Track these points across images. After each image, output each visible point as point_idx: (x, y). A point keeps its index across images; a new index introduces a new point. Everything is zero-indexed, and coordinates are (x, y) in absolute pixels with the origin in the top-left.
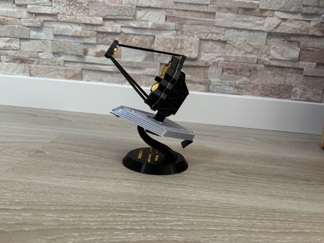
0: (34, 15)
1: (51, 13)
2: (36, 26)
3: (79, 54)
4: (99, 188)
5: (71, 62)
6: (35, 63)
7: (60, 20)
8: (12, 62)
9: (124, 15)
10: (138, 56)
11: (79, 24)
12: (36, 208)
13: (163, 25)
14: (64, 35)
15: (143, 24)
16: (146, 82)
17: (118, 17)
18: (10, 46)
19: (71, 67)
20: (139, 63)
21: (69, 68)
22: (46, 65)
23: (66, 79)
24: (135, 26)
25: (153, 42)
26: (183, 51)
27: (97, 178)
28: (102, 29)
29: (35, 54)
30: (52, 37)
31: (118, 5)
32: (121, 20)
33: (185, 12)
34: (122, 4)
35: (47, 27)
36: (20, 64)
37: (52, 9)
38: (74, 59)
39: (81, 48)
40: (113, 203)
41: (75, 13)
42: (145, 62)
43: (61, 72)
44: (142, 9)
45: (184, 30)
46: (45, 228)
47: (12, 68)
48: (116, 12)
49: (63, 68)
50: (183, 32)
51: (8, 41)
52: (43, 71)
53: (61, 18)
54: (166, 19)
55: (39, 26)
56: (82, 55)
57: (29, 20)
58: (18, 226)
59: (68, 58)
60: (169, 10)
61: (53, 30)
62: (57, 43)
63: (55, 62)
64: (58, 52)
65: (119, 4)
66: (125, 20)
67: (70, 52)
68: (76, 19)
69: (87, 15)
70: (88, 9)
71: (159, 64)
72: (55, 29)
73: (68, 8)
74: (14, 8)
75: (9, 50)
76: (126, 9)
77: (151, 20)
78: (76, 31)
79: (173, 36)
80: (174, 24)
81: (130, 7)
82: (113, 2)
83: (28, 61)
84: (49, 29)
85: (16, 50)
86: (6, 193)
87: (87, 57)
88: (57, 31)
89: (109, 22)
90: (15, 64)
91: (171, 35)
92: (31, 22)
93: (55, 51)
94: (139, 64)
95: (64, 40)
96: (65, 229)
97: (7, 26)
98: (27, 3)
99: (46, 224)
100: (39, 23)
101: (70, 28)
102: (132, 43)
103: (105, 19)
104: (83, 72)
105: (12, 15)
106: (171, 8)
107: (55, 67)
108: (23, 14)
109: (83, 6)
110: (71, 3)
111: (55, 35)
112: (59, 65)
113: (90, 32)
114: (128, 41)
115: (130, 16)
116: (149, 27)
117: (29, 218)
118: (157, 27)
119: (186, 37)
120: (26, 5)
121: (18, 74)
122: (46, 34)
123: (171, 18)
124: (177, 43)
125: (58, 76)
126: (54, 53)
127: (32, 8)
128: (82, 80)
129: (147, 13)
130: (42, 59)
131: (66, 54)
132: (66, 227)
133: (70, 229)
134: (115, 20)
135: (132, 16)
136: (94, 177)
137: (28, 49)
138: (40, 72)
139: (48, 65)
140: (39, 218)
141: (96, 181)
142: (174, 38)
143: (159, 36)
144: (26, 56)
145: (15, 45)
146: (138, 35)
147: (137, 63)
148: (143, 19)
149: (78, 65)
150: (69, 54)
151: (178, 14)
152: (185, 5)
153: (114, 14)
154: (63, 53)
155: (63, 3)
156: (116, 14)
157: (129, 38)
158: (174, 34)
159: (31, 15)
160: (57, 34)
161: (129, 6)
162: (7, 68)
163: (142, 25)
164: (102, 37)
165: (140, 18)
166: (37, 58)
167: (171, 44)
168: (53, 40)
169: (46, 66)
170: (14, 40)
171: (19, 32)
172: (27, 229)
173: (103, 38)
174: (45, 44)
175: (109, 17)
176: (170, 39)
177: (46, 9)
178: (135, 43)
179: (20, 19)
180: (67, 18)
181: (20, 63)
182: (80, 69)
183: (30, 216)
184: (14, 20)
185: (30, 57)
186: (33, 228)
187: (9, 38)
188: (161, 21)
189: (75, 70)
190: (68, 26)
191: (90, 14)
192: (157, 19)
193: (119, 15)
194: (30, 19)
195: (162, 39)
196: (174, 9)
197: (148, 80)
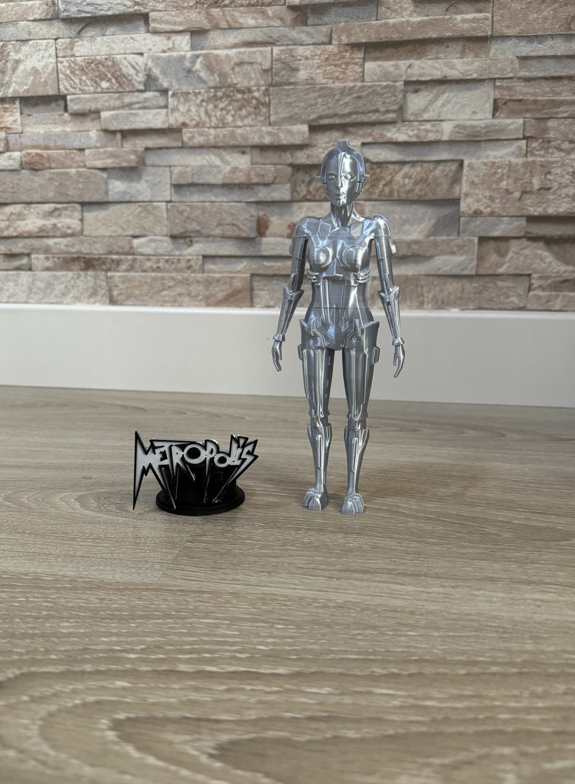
0: (119, 136)
1: (166, 126)
2: (124, 164)
3: (244, 235)
4: (466, 608)
5: (221, 257)
6: (123, 267)
7: (191, 144)
8: (61, 268)
9: (370, 112)
10: (412, 225)
11: (241, 149)
12: (332, 670)
13: (487, 127)
14: (202, 185)
15: (427, 131)
16: (434, 296)
17: (354, 118)
18: (54, 225)
19: (220, 272)
20: (416, 242)
21: (218, 275)
22: (153, 270)
23: (208, 305)
24: (402, 137)
25: (456, 180)
26: (551, 197)
27: (437, 576)
28: (308, 156)
29: (123, 243)
30: (168, 192)
31: (352, 84)
32: (362, 124)
33: (551, 83)
34: (363, 81)
35: (153, 166)
36: (82, 273)
37: (167, 115)
38: (229, 248)
39: (247, 216)
40: (543, 652)
41: (229, 118)
42: (431, 238)
43: (194, 289)
44: (422, 87)
45: (552, 135)
46: (401, 731)
47: (62, 286)
48: (347, 104)
49: (199, 276)
50: (549, 142)
51: (51, 213)
52: (146, 288)
53: (192, 138)
54: (496, 109)
55: (133, 164)
56: (253, 235)
57: (105, 152)
58: (322, 725)
59: (212, 249)
60: (505, 83)
61: (171, 172)
62: (182, 207)
63: (179, 260)
64: (185, 232)
65: (355, 80)
66: (373, 124)
67: (218, 231)
68: (232, 134)
69: (263, 123)
70: (267, 105)
71: (476, 240)
72: (177, 170)
73: (211, 106)
74: (65, 123)
75: (54, 237)
76: (375, 93)
77: (449, 116)
78: (235, 170)
79: (518, 156)
80: (521, 121)
81: (386, 87)
82: (338, 78)
83: (104, 263)
84: (160, 171)
85: (72, 235)
86: (217, 626)
87: (265, 240)
88: (182, 174)
89: (327, 134)
90: (70, 274)
91: (513, 153)
92: (112, 155)
93: (178, 230)
94: (415, 247)
95: (201, 198)
96: (461, 734)
97: (47, 174)
98: (99, 106)
99: (394, 717)
100: (133, 157)
101: (217, 161)
102: (395, 187)
103: (314, 129)
104: (255, 284)
105: (60, 143)
106: (511, 75)
107: (179, 276)
108: (88, 137)
109: (253, 98)
110: (219, 94)
111: (178, 187)
112: (189, 267)
113: (272, 168)
114: (383, 182)
115: (388, 111)
116: (445, 138)
117: (334, 699)
118: (467, 136)
119: (557, 156)
120: (97, 113)
121: (77, 299)
122: (153, 185)
123: (510, 104)
124: (532, 176)
125: (186, 299)
126: (174, 237)
127: (115, 118)
128: (252, 305)
129: (437, 97)
130: (142, 254)
131: (208, 236)
132: (462, 729)
133: (477, 734)
134: (343, 128)
135: (394, 111)
136: (426, 575)
137: (102, 231)
138: (137, 292)
139: (158, 269)
140: (363, 701)
141: (443, 586)
142: (521, 161)
143: (474, 161)
144: (98, 250)
145: (68, 221)
146: (413, 163)
147: (409, 244)
148: (426, 116)
149: (242, 265)
150: (215, 236)
151: (531, 90)
152: (551, 62)
153: (340, 113)
154: (199, 234)
155: (196, 94)
156: (347, 111)
157: (384, 174)
158: (520, 149)
159: (110, 136)
160: (182, 182)
161: (385, 84)
162: (49, 285)
163: (423, 134)
164: (307, 179)
165: (416, 115)
166: (127, 254)
167: (511, 181)
168: (170, 201)
169: (153, 274)
170: (66, 209)
171: (80, 186)
172: (351, 734)
173: (309, 183)
174: (149, 212)
175: (326, 121)
176: (510, 164)
177: (150, 117)
178: (404, 185)
179: (82, 150)
180: (207, 135)
181: (82, 270)
182: (248, 275)
183: (331, 694)
184: (66, 156)
185: (110, 253)
186: (368, 731)
187: (52, 206)
188: (479, 116)
189: (232, 278)
190: (212, 159)
191: (273, 118)
192: (468, 111)
193: (356, 113)
194: (109, 149)
195: (485, 167)
196: (519, 78)
197: (442, 291)
